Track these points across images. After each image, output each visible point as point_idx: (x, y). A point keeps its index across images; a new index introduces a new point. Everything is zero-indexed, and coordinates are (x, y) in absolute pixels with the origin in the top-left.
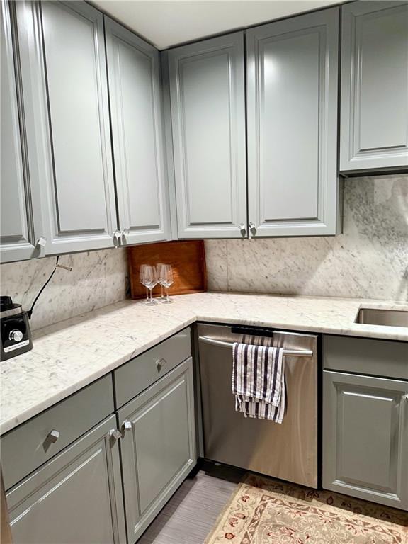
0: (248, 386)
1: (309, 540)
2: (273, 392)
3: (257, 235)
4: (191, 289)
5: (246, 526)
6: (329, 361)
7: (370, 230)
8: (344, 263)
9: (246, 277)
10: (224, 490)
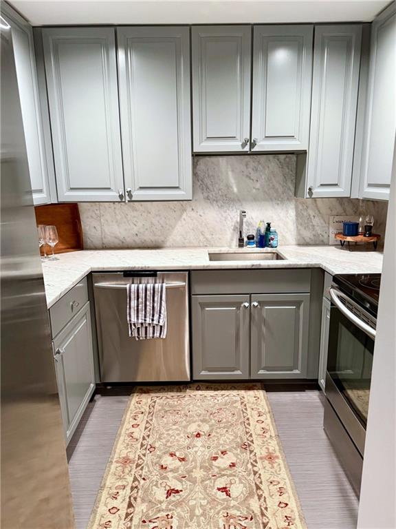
0: (140, 315)
1: (190, 413)
2: (160, 316)
3: (133, 199)
4: (68, 248)
5: (145, 417)
6: (197, 289)
7: (211, 196)
8: (195, 221)
9: (119, 235)
10: (121, 402)
